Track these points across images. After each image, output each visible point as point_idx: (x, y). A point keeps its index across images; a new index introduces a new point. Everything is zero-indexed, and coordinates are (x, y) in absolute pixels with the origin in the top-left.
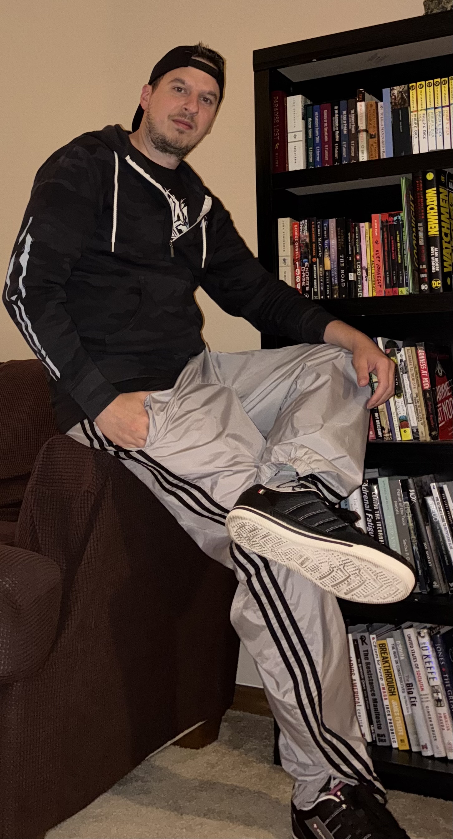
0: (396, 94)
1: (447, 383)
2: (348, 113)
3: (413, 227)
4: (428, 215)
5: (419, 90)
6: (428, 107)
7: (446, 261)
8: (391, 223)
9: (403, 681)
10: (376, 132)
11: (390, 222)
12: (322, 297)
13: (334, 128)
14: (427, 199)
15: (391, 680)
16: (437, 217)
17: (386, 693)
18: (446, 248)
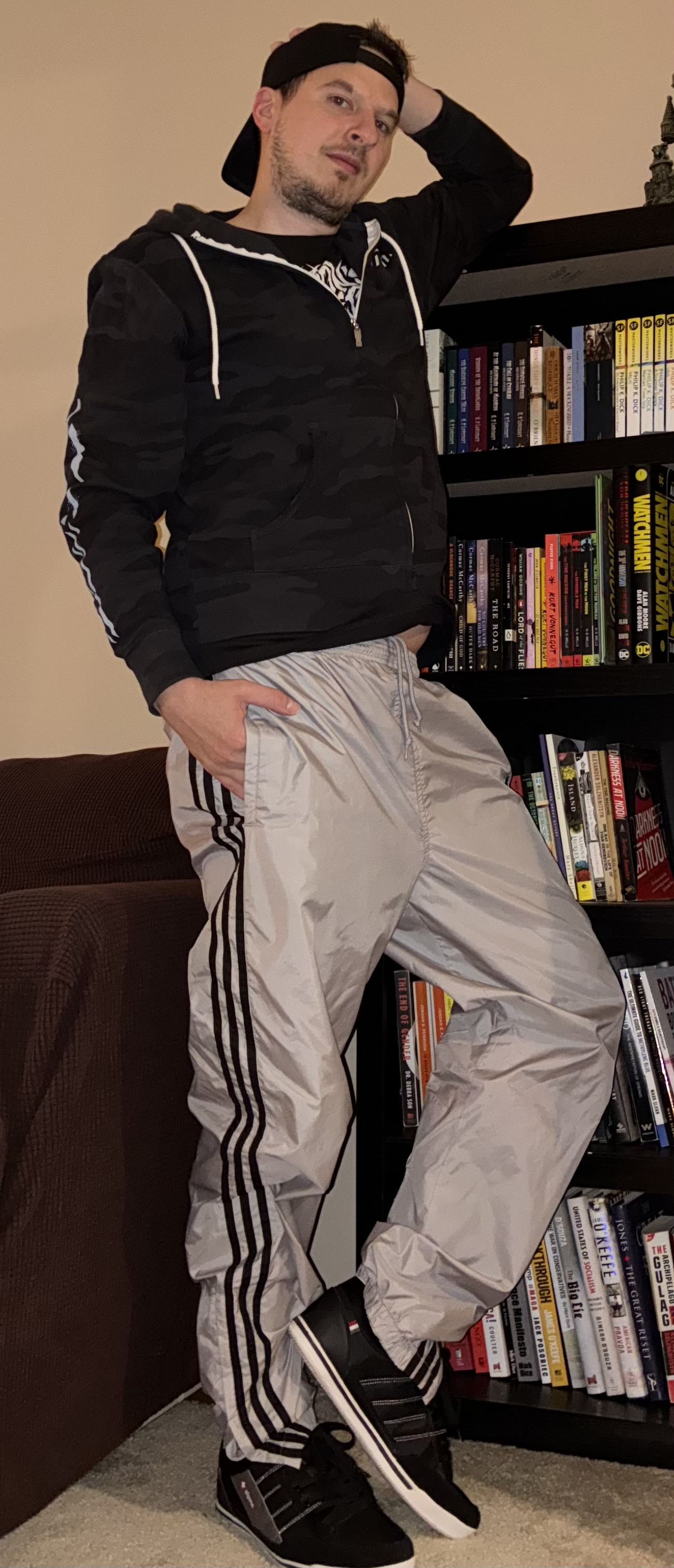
0: (593, 337)
1: (652, 809)
2: (515, 365)
3: (612, 558)
4: (636, 538)
5: (630, 331)
6: (643, 361)
7: (659, 614)
8: (577, 549)
9: (563, 1280)
10: (559, 397)
11: (574, 547)
12: (461, 668)
13: (491, 389)
14: (634, 513)
15: (544, 1278)
16: (649, 543)
17: (535, 1299)
18: (661, 593)
